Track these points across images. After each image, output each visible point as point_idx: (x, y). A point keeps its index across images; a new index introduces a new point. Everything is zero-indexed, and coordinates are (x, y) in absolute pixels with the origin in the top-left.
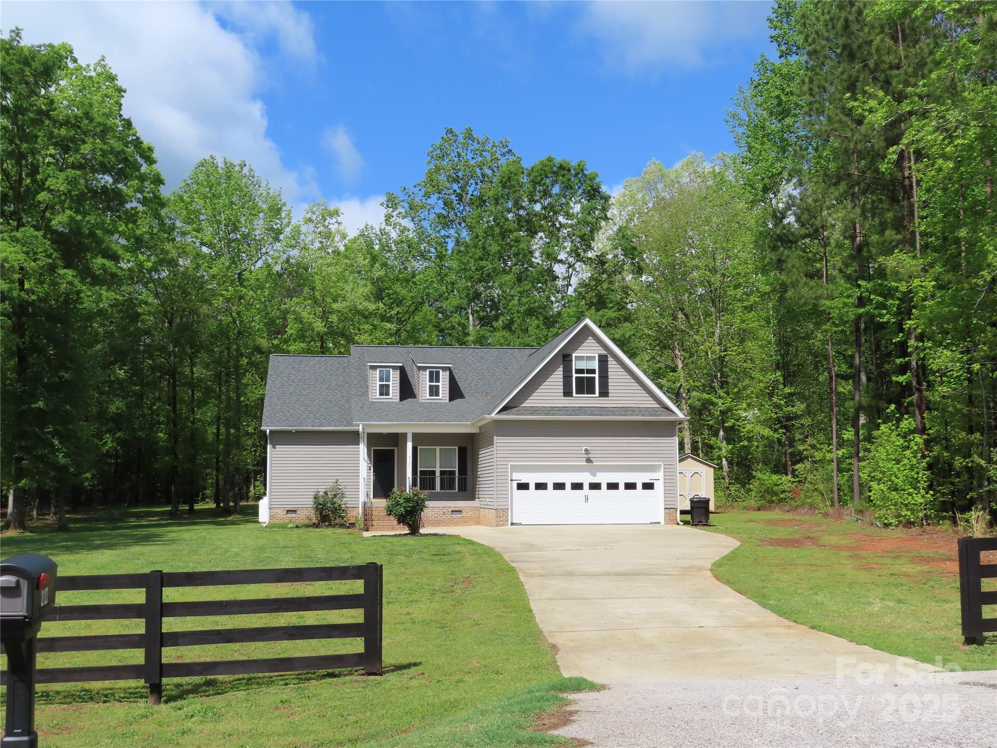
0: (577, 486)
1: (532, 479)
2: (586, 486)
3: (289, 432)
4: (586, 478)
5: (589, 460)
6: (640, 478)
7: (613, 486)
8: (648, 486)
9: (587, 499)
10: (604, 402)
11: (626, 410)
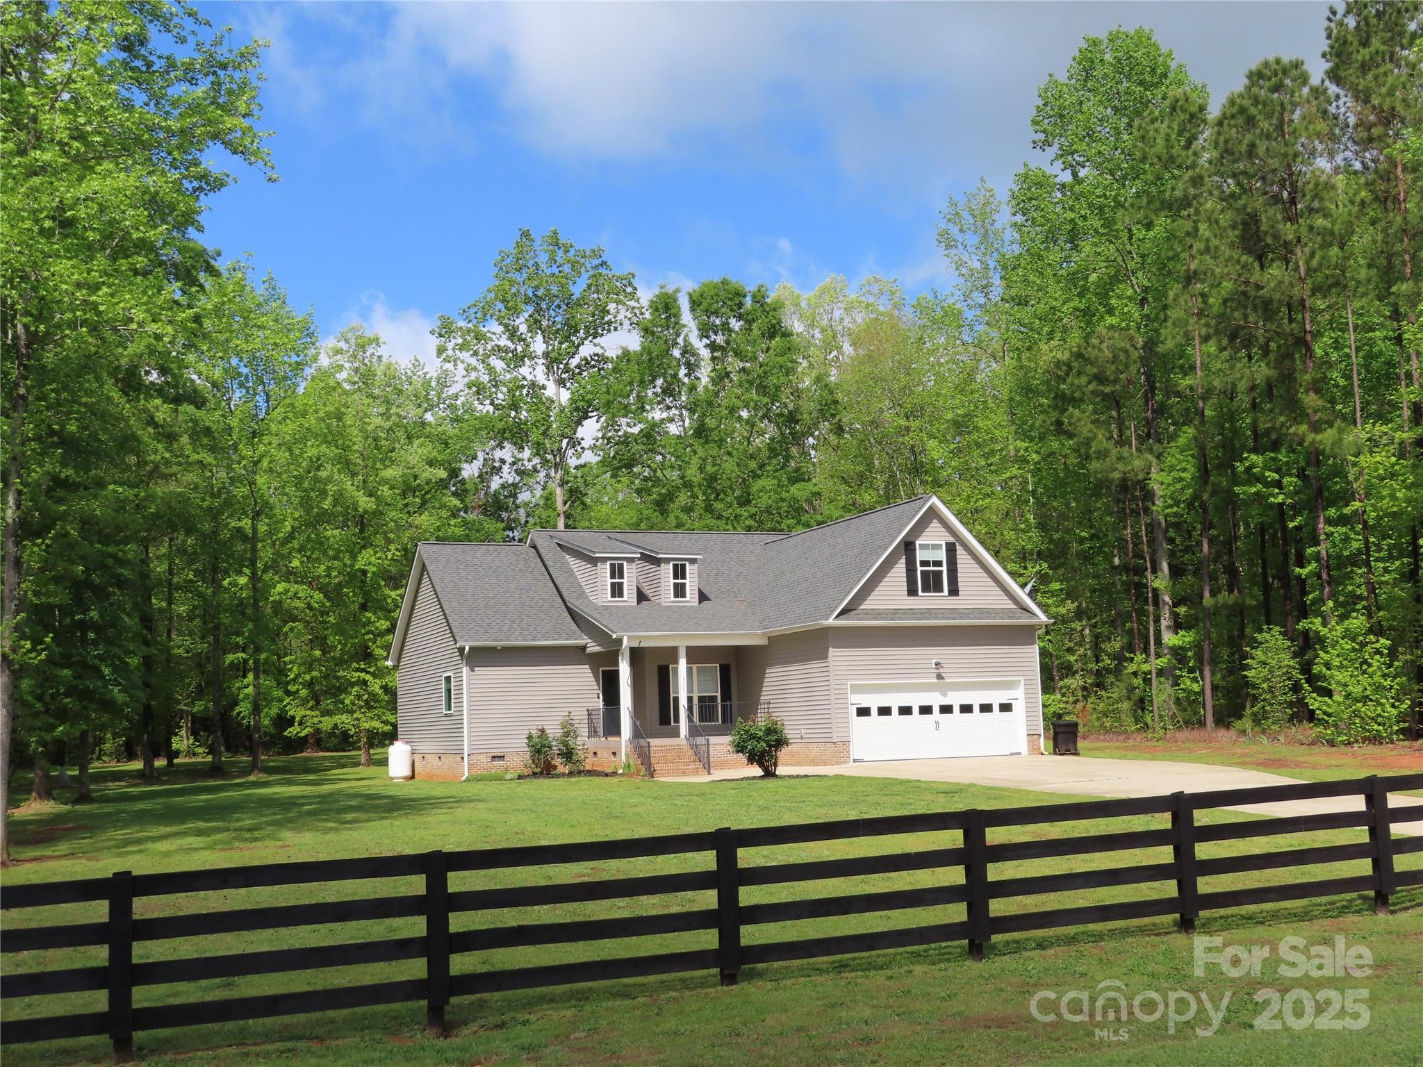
0: (926, 710)
1: (874, 701)
2: (936, 710)
3: (493, 649)
4: (935, 700)
5: (939, 677)
6: (996, 698)
7: (966, 709)
8: (1006, 708)
9: (937, 723)
10: (953, 603)
11: (981, 612)
